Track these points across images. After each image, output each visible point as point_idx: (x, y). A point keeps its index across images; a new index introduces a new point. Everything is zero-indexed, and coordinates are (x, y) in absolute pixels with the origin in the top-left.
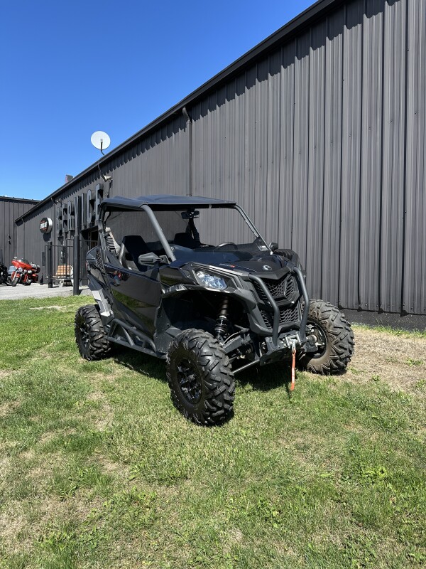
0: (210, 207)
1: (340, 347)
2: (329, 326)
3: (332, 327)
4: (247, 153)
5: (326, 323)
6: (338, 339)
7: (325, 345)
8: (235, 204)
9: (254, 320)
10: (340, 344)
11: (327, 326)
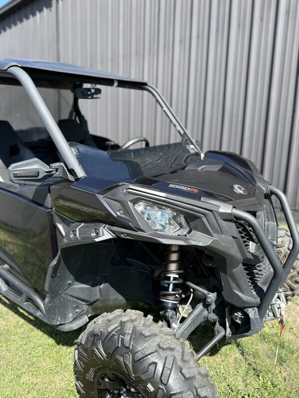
0: (116, 84)
4: (121, 38)
8: (145, 84)
9: (233, 285)
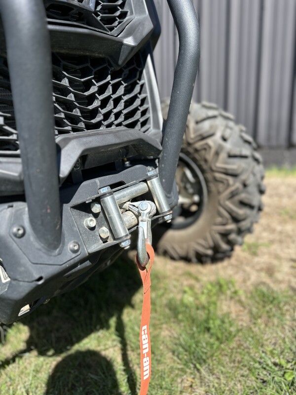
1: (243, 204)
2: (217, 154)
3: (223, 156)
5: (207, 148)
6: (238, 185)
7: (199, 204)
10: (243, 196)
11: (210, 156)
